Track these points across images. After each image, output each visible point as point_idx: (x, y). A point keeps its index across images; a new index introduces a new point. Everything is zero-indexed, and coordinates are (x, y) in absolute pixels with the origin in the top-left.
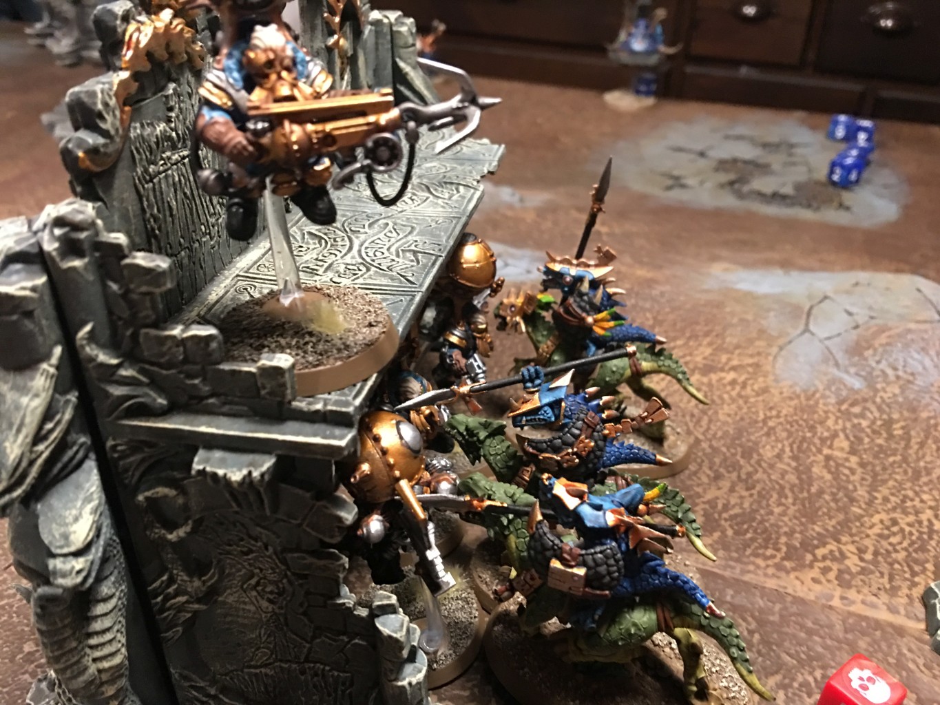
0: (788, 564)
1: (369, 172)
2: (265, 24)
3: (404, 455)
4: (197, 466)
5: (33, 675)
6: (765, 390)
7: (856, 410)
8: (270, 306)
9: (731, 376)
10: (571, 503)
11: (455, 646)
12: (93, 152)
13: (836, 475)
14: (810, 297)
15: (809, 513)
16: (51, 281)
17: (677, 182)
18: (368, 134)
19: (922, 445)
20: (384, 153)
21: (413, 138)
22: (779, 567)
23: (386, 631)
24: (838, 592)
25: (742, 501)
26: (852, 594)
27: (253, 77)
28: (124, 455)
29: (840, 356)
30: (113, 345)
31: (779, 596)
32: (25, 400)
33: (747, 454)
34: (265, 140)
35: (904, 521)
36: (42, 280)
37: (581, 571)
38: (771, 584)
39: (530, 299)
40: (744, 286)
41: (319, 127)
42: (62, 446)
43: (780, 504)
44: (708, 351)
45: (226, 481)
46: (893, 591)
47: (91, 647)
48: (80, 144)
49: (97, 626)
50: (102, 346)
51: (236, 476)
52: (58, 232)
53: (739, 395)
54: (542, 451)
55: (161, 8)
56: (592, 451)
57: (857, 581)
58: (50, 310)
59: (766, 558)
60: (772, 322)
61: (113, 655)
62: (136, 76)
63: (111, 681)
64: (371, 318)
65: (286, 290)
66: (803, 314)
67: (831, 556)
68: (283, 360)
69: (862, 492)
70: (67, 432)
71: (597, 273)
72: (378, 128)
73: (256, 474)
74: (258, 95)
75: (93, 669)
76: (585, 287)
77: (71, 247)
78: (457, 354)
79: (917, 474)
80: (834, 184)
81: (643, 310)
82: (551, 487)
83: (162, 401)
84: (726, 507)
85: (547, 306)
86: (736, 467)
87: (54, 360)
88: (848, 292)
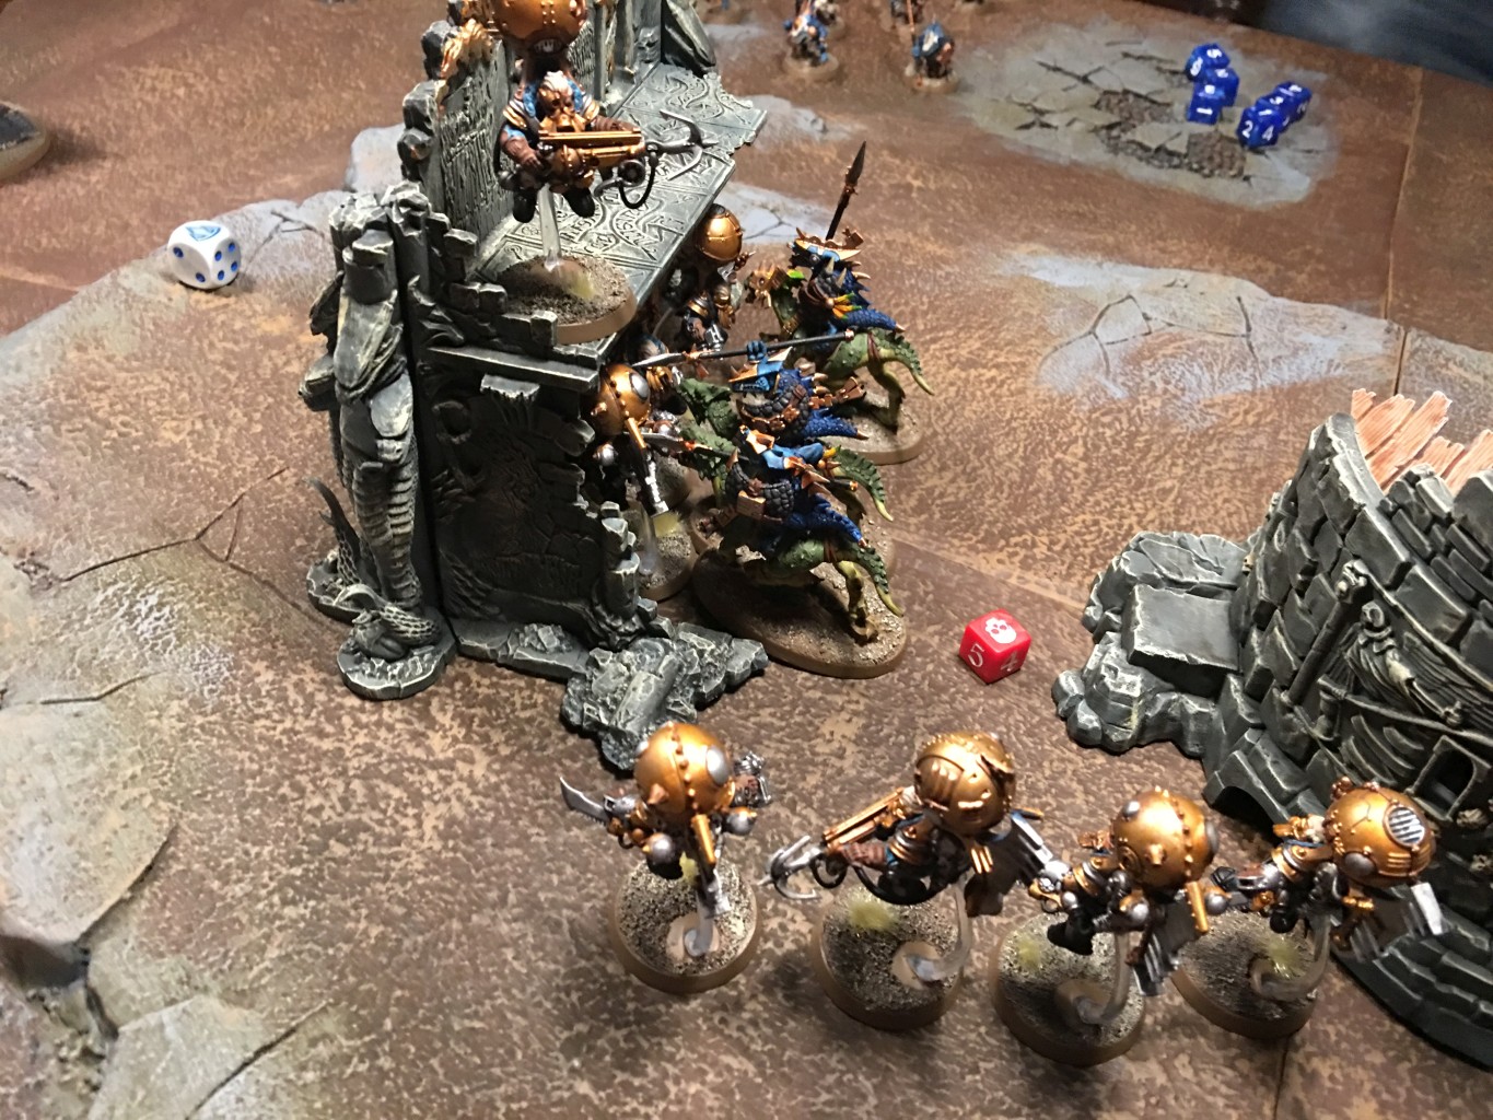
0: (980, 546)
1: (620, 186)
2: (554, 70)
3: (632, 399)
4: (484, 385)
5: (307, 563)
6: (1022, 391)
7: (1106, 419)
8: (535, 269)
9: (994, 372)
10: (759, 448)
11: (667, 573)
12: (421, 146)
13: (1058, 479)
14: (1109, 296)
15: (1018, 508)
16: (395, 245)
17: (1038, 119)
18: (622, 159)
19: (1158, 459)
20: (632, 174)
21: (654, 164)
22: (971, 548)
23: (609, 528)
24: (1018, 572)
25: (961, 490)
26: (1029, 575)
27: (545, 108)
28: (428, 374)
29: (1114, 363)
30: (430, 294)
31: (961, 569)
32: (372, 326)
33: (979, 451)
34: (550, 157)
35: (1104, 522)
36: (390, 243)
37: (761, 501)
38: (960, 560)
39: (779, 274)
40: (1041, 275)
41: (587, 152)
42: (391, 361)
43: (993, 496)
44: (978, 345)
45: (506, 399)
46: (1068, 577)
47: (392, 516)
48: (413, 139)
49: (398, 499)
50: (423, 293)
51: (513, 395)
52: (403, 210)
53: (993, 394)
54: (755, 415)
55: (467, 20)
56: (797, 419)
57: (1039, 566)
58: (393, 266)
59: (962, 539)
60: (1056, 320)
61: (405, 524)
62: (448, 83)
63: (400, 546)
64: (616, 288)
65: (550, 259)
66: (1094, 314)
67: (1024, 545)
68: (550, 316)
69: (1078, 495)
70: (394, 352)
71: (844, 255)
72: (629, 155)
73: (526, 395)
74: (546, 122)
75: (390, 532)
76: (830, 269)
77: (412, 222)
78: (697, 323)
79: (1140, 484)
80: (1243, 141)
81: (921, 292)
82: (745, 436)
83: (460, 336)
84: (942, 495)
85: (797, 282)
86: (964, 461)
87: (392, 300)
88: (1156, 293)
